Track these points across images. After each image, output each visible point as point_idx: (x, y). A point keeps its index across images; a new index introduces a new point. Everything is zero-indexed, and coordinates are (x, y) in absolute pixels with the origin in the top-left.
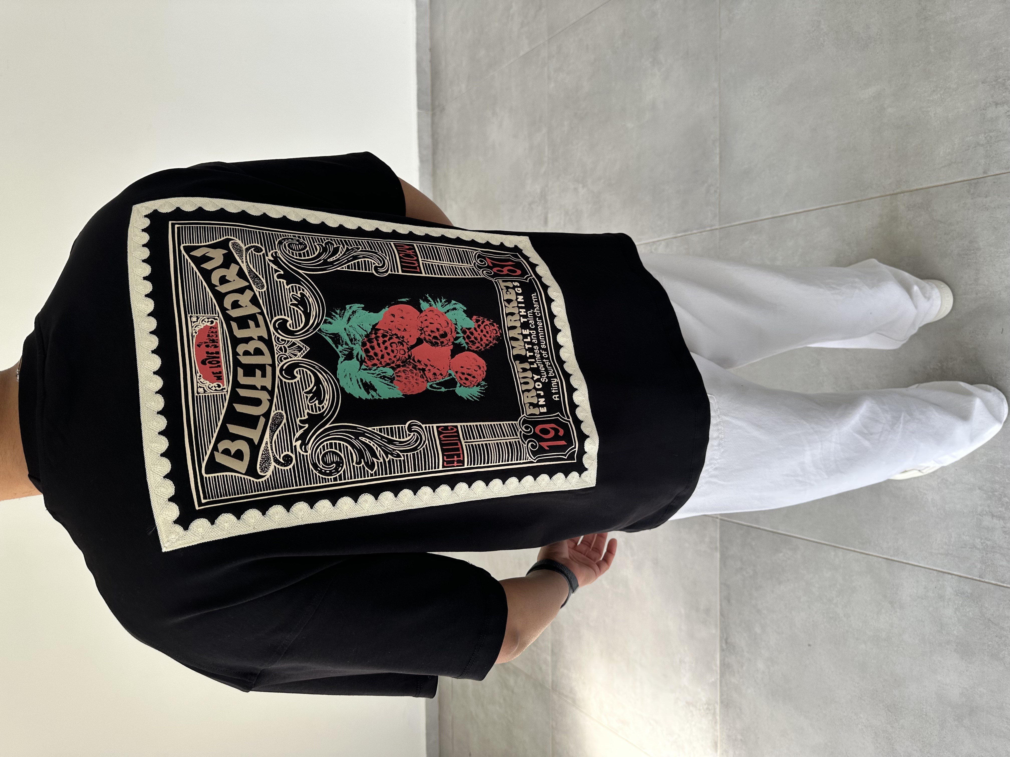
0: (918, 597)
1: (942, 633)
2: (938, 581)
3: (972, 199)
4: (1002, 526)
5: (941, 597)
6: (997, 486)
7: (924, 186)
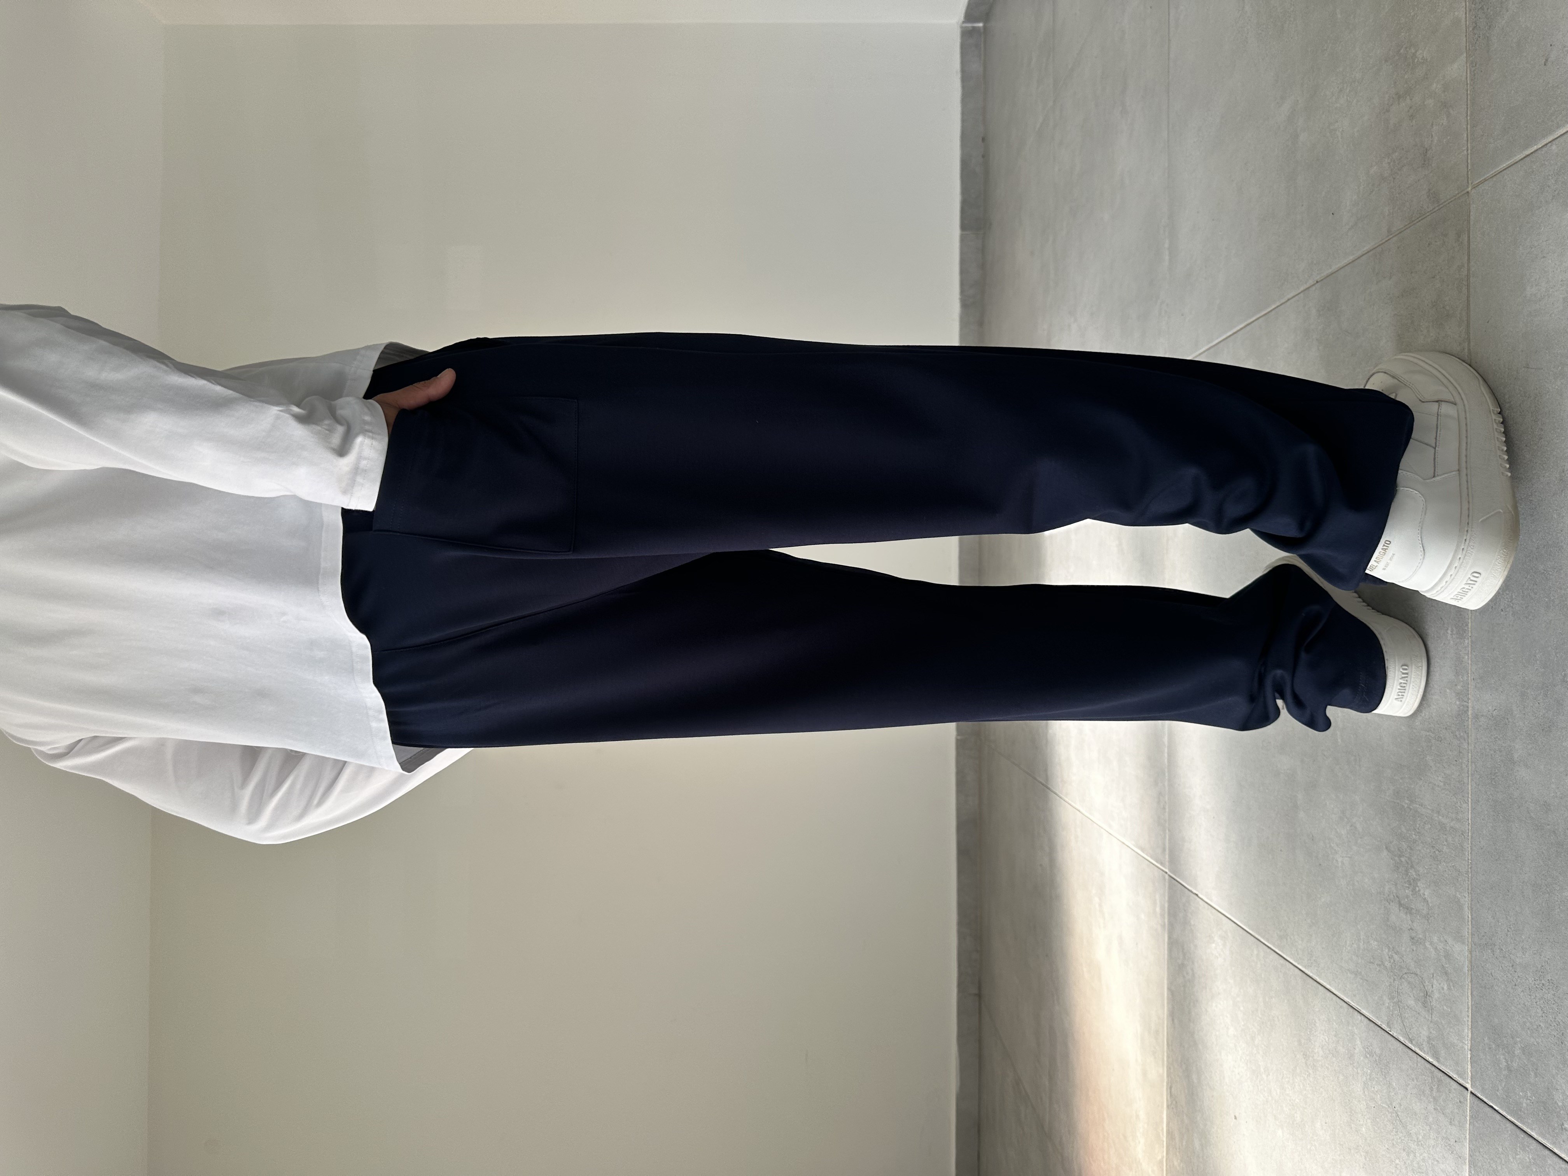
0: (1329, 1051)
1: (1351, 1128)
2: (1348, 1023)
3: (1377, 284)
4: (1409, 927)
5: (1351, 1056)
6: (1404, 845)
7: (1334, 268)
